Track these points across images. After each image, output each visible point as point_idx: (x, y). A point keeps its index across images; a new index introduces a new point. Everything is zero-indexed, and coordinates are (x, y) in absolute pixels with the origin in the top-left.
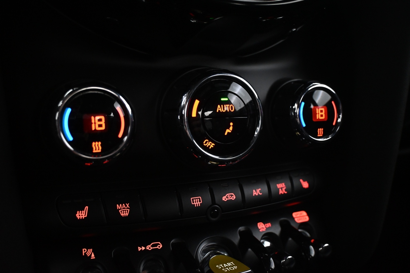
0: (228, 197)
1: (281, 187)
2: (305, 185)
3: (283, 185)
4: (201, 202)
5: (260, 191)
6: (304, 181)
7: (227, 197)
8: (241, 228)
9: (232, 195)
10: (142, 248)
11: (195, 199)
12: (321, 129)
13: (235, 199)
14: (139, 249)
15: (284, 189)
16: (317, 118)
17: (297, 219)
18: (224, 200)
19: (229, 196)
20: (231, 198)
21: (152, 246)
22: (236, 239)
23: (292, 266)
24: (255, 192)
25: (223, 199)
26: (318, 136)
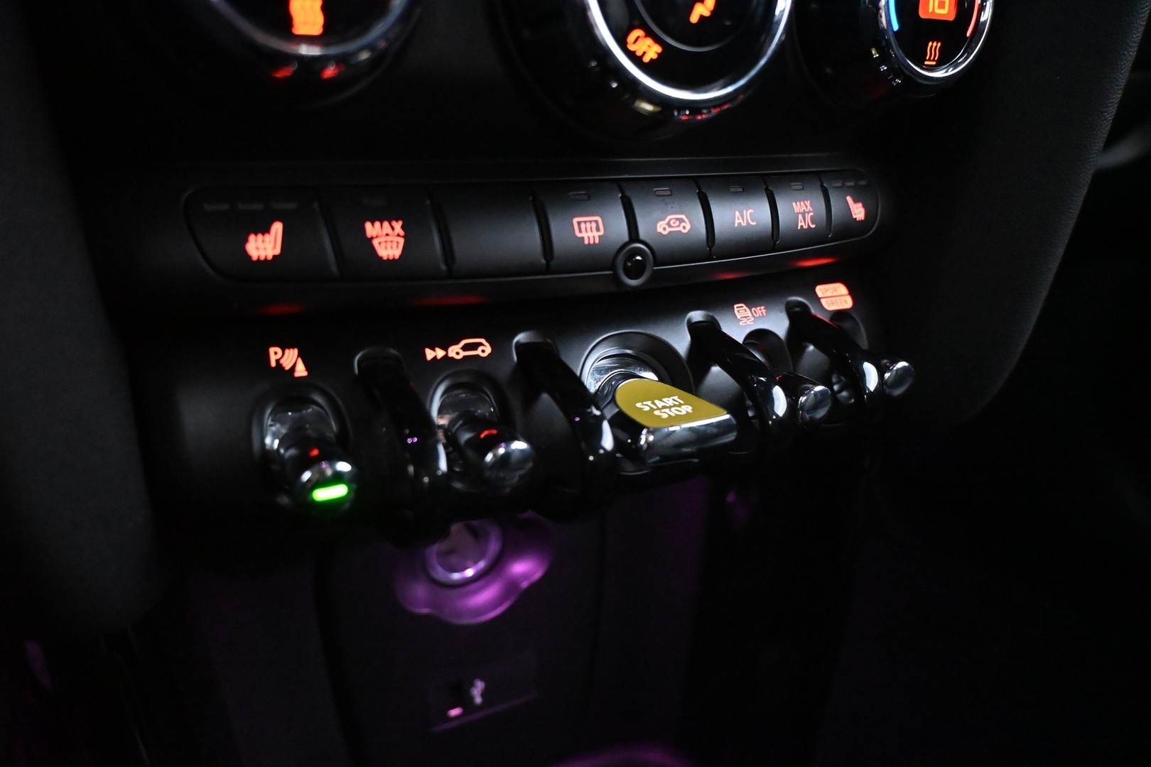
0: (671, 223)
1: (802, 211)
2: (858, 212)
3: (806, 206)
4: (602, 233)
5: (751, 213)
6: (855, 201)
7: (669, 224)
8: (697, 316)
9: (681, 221)
10: (434, 350)
11: (585, 222)
12: (935, 44)
13: (689, 231)
14: (430, 354)
15: (808, 217)
16: (931, 10)
17: (826, 302)
18: (660, 233)
19: (674, 223)
20: (679, 226)
21: (465, 348)
22: (681, 342)
23: (821, 413)
24: (740, 217)
25: (660, 230)
26: (926, 63)
